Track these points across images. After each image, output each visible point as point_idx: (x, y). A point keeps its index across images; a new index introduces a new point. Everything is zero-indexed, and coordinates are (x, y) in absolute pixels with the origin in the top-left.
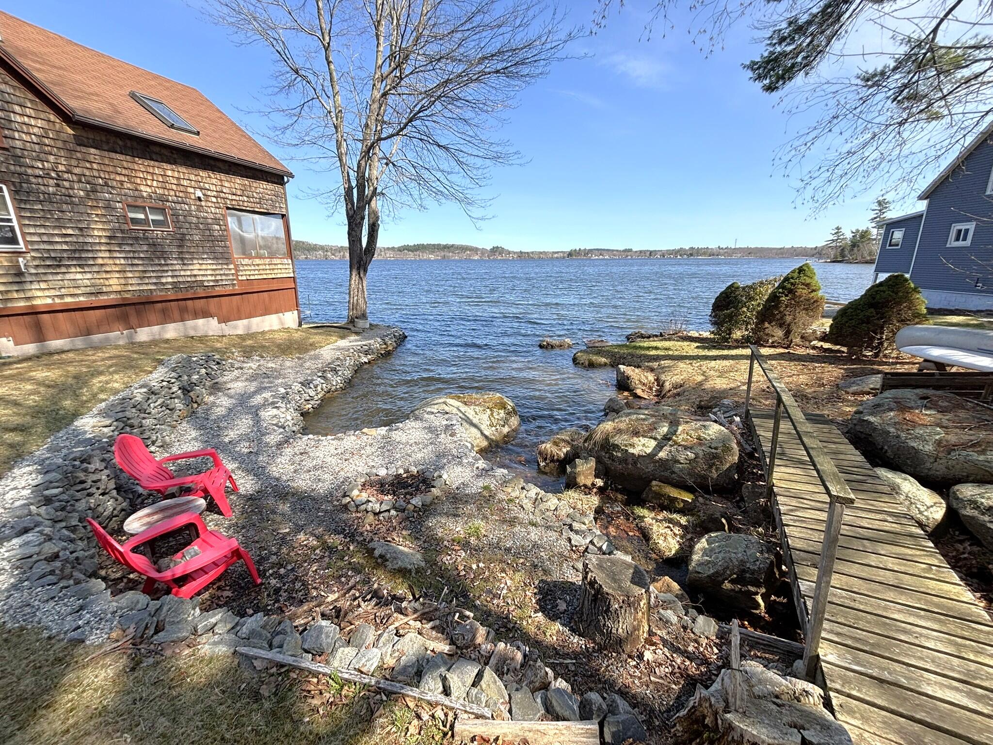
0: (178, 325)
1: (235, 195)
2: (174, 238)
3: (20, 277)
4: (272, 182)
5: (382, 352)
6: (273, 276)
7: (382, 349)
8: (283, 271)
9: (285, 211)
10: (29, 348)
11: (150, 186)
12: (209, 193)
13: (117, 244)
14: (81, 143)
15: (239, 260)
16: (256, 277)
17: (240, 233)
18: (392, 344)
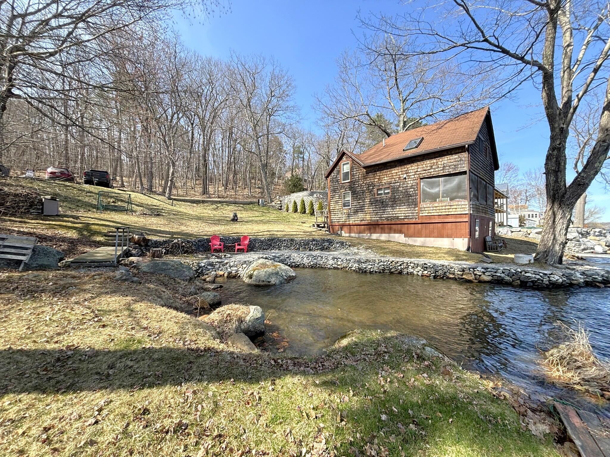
0: (387, 235)
1: (426, 170)
2: (390, 198)
3: (349, 215)
4: (456, 153)
5: (451, 276)
6: (447, 213)
7: (454, 274)
8: (458, 210)
9: (466, 169)
10: (347, 235)
11: (386, 180)
12: (410, 174)
13: (371, 204)
14: (367, 173)
15: (423, 205)
16: (432, 214)
17: (428, 190)
18: (480, 276)
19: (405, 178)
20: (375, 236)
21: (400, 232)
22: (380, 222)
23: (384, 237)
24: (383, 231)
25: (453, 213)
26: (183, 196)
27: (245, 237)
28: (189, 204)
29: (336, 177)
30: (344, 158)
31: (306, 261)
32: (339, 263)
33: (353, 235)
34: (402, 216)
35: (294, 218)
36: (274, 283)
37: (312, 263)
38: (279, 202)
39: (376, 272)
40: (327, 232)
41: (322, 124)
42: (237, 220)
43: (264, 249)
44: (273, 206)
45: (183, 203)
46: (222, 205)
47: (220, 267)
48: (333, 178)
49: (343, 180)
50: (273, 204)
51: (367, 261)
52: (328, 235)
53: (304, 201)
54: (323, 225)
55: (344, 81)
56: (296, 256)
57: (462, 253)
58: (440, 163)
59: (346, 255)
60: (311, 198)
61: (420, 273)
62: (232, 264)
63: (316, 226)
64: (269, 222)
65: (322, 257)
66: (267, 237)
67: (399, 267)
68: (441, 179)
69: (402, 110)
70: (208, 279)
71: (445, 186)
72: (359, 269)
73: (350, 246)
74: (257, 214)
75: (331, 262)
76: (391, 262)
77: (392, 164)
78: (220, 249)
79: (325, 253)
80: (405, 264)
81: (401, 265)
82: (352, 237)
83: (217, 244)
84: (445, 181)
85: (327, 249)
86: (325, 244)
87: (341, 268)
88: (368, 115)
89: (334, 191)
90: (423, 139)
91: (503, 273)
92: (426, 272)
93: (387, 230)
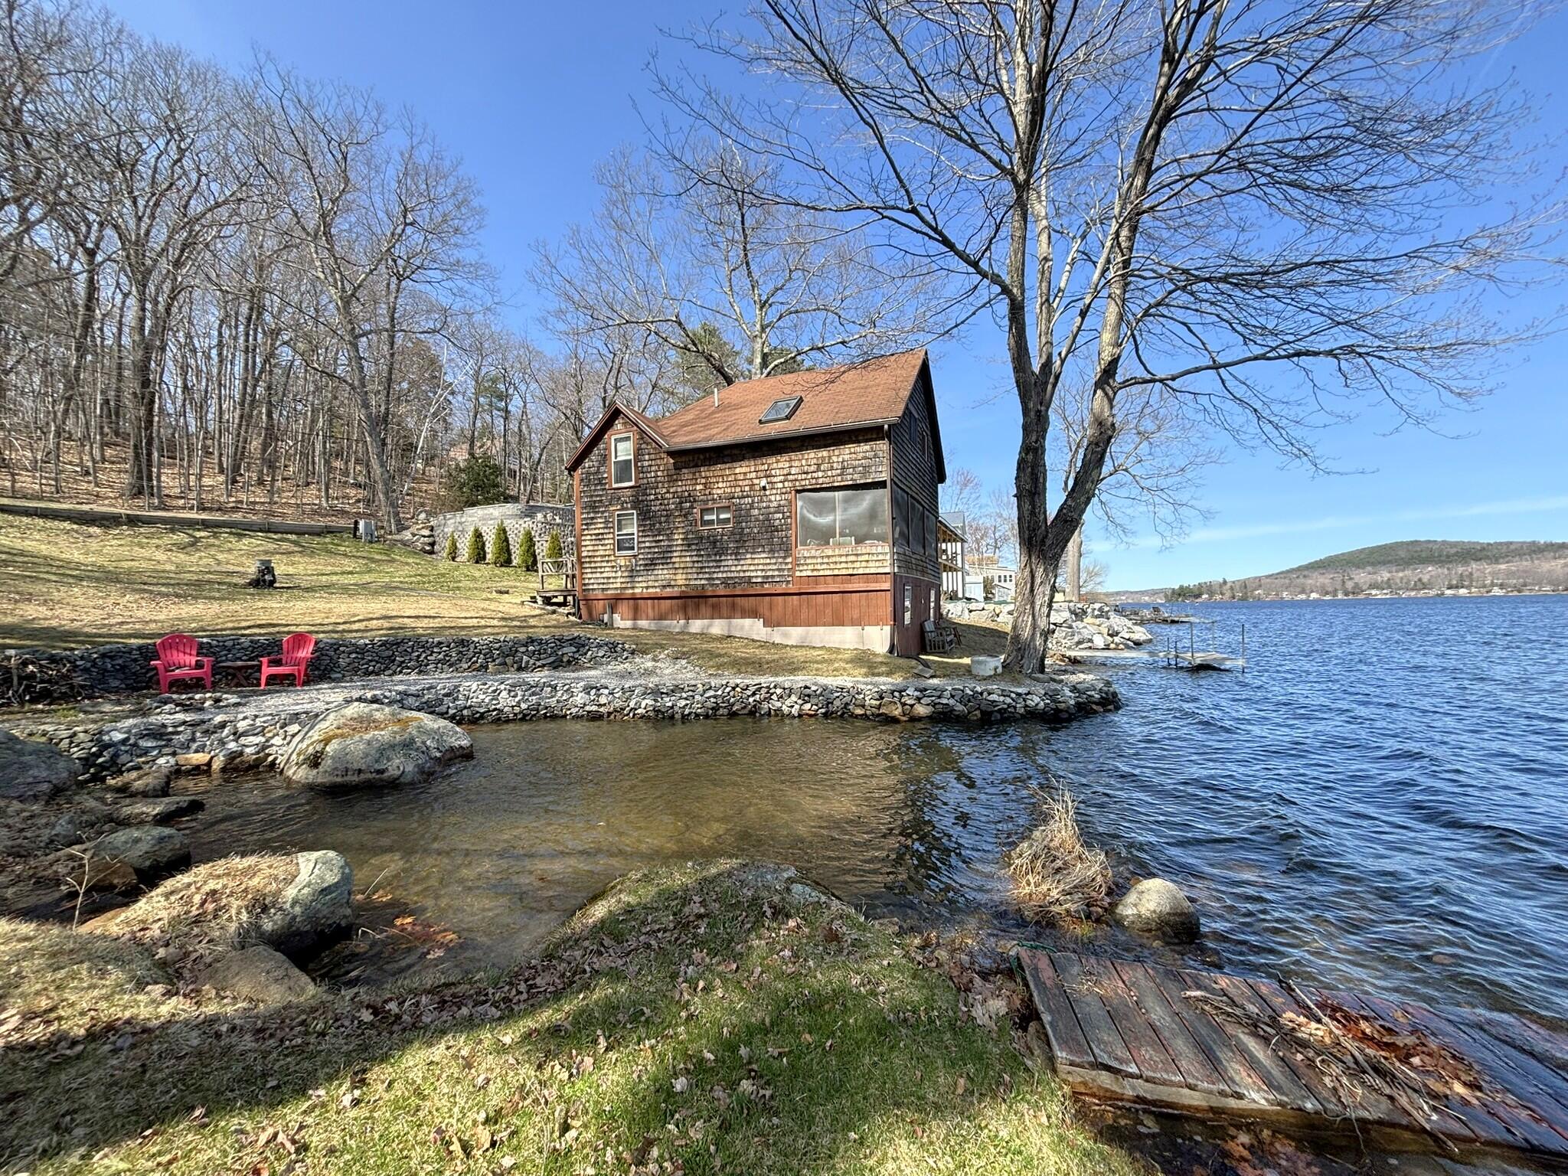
0: (725, 622)
1: (807, 473)
2: (733, 533)
3: (632, 573)
4: (866, 441)
5: (859, 711)
6: (850, 572)
7: (863, 706)
8: (871, 564)
9: (884, 476)
10: (629, 624)
11: (720, 489)
12: (775, 480)
13: (688, 545)
14: (677, 467)
15: (802, 551)
16: (821, 573)
17: (812, 517)
18: (912, 706)
19: (764, 488)
20: (696, 625)
21: (754, 614)
22: (709, 591)
23: (718, 627)
24: (716, 613)
25: (861, 571)
26: (41, 499)
27: (300, 639)
28: (67, 525)
29: (598, 472)
30: (619, 425)
31: (506, 701)
32: (603, 700)
33: (643, 623)
34: (757, 575)
35: (474, 579)
36: (397, 773)
37: (524, 706)
38: (426, 532)
39: (697, 715)
40: (572, 618)
41: (561, 326)
42: (272, 583)
43: (367, 673)
44: (404, 543)
45: (40, 522)
46: (215, 535)
47: (193, 740)
48: (588, 473)
49: (617, 482)
50: (407, 535)
51: (676, 689)
52: (574, 625)
53: (504, 531)
54: (561, 599)
55: (620, 227)
56: (474, 687)
57: (880, 659)
58: (835, 459)
59: (623, 677)
60: (526, 524)
61: (795, 711)
62: (242, 725)
63: (540, 600)
64: (389, 589)
65: (554, 688)
66: (378, 637)
67: (751, 700)
68: (838, 495)
69: (758, 326)
70: (138, 785)
71: (845, 510)
72: (657, 711)
73: (633, 653)
74: (348, 564)
75: (580, 698)
76: (734, 689)
77: (736, 452)
78: (200, 679)
79: (568, 675)
80: (763, 691)
81: (754, 694)
82: (641, 630)
83: (186, 663)
84: (846, 501)
85: (572, 664)
86: (565, 650)
87: (609, 714)
88: (680, 324)
89: (592, 507)
90: (801, 400)
91: (953, 696)
92: (807, 706)
93: (724, 611)
